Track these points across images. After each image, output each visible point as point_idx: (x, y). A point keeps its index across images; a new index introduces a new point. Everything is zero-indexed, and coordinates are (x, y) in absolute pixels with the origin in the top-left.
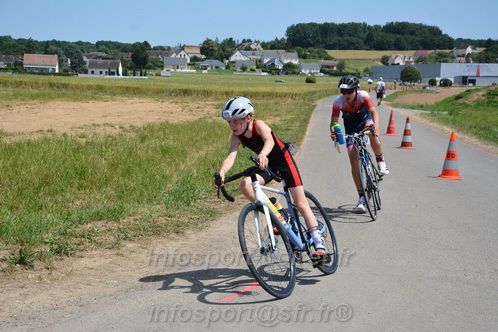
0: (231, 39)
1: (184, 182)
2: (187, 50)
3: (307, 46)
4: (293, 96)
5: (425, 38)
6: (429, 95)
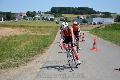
0: (35, 11)
1: (20, 52)
2: (22, 14)
3: (56, 13)
4: (52, 27)
5: (89, 11)
6: (90, 27)
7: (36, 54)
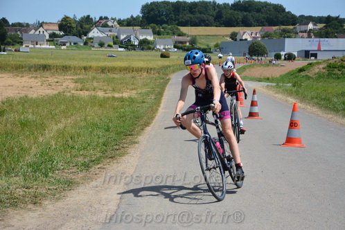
0: (89, 16)
1: (42, 154)
2: (45, 27)
3: (161, 23)
4: (148, 70)
5: (270, 15)
6: (275, 68)
7: (97, 161)
